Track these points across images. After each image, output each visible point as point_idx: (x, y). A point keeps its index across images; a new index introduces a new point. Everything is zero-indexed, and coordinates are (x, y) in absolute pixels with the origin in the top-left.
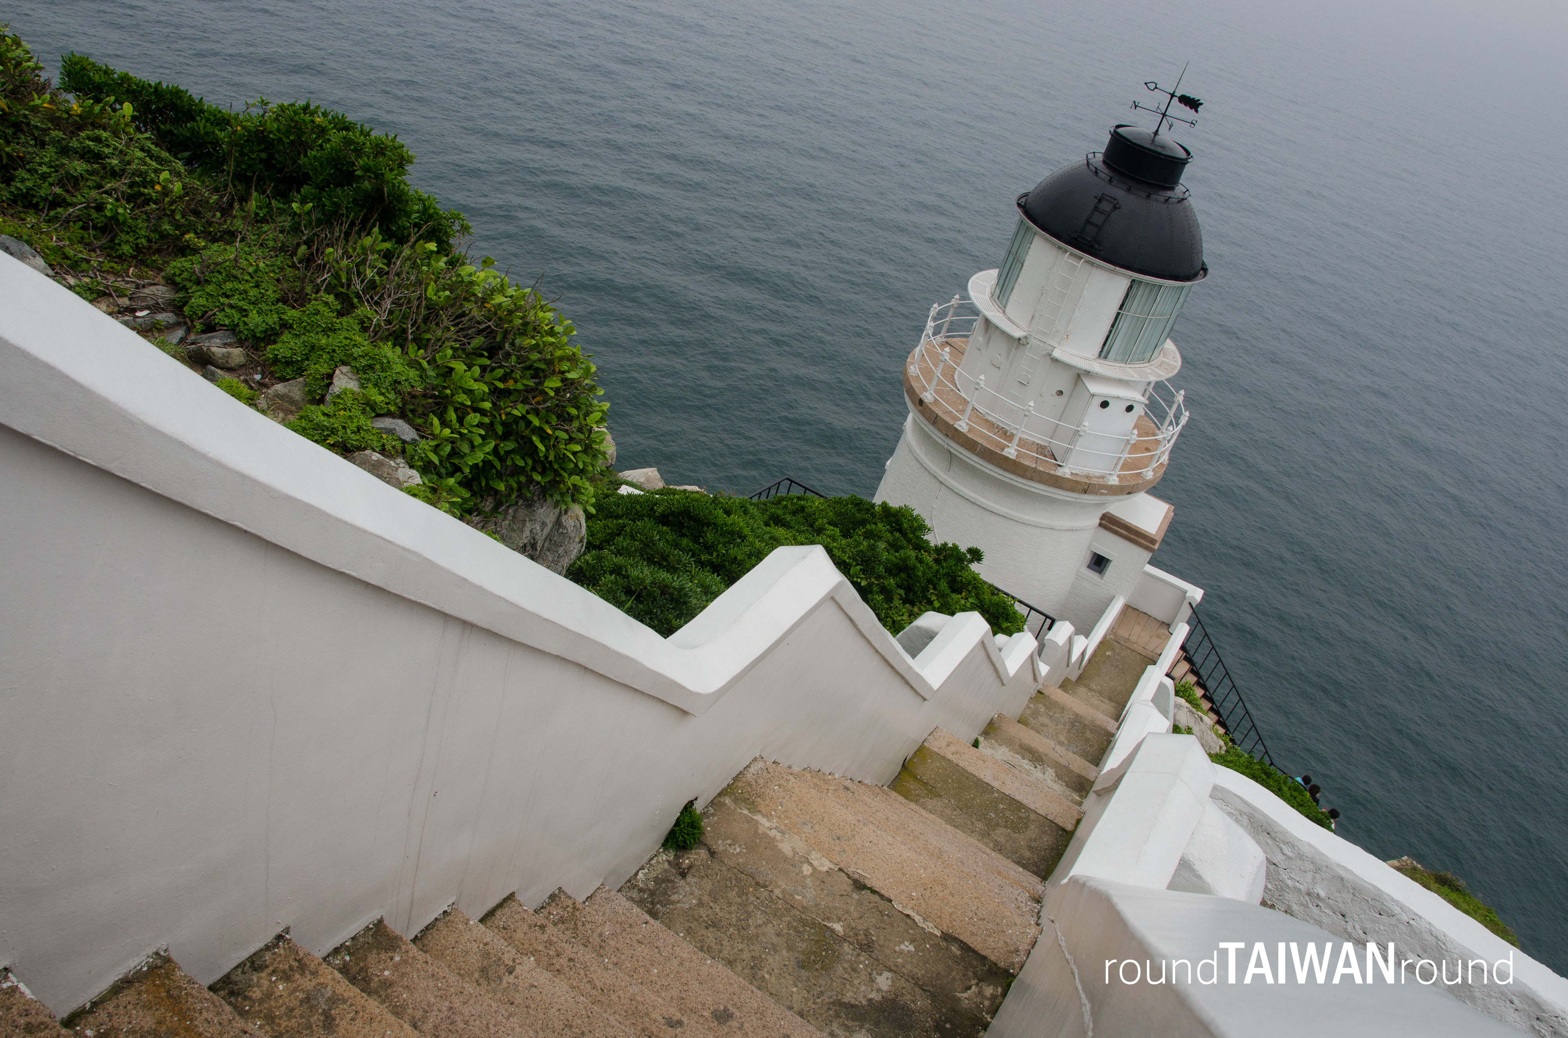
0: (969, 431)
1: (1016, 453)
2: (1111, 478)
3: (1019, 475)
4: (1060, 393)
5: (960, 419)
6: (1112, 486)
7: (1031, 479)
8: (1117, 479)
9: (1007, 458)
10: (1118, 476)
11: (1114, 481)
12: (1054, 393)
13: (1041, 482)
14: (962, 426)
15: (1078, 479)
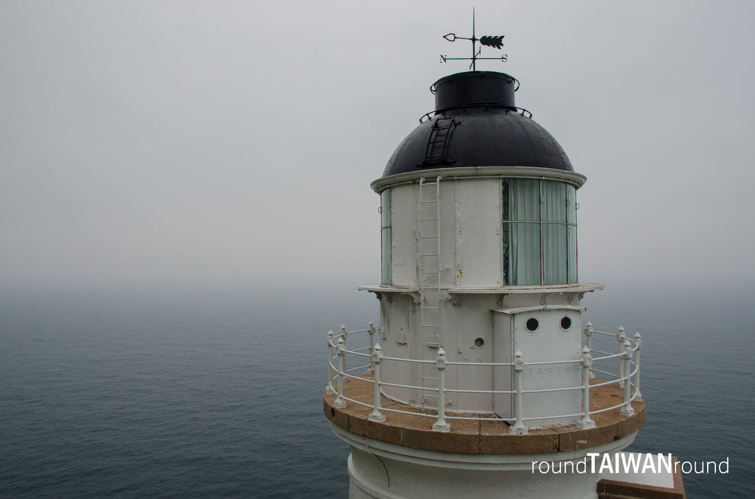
0: (388, 420)
1: (448, 426)
2: (584, 421)
3: (462, 453)
4: (480, 342)
5: (372, 409)
6: (589, 431)
7: (480, 453)
8: (593, 422)
9: (439, 435)
10: (591, 417)
11: (589, 424)
12: (473, 344)
13: (494, 453)
14: (377, 416)
15: (541, 433)
